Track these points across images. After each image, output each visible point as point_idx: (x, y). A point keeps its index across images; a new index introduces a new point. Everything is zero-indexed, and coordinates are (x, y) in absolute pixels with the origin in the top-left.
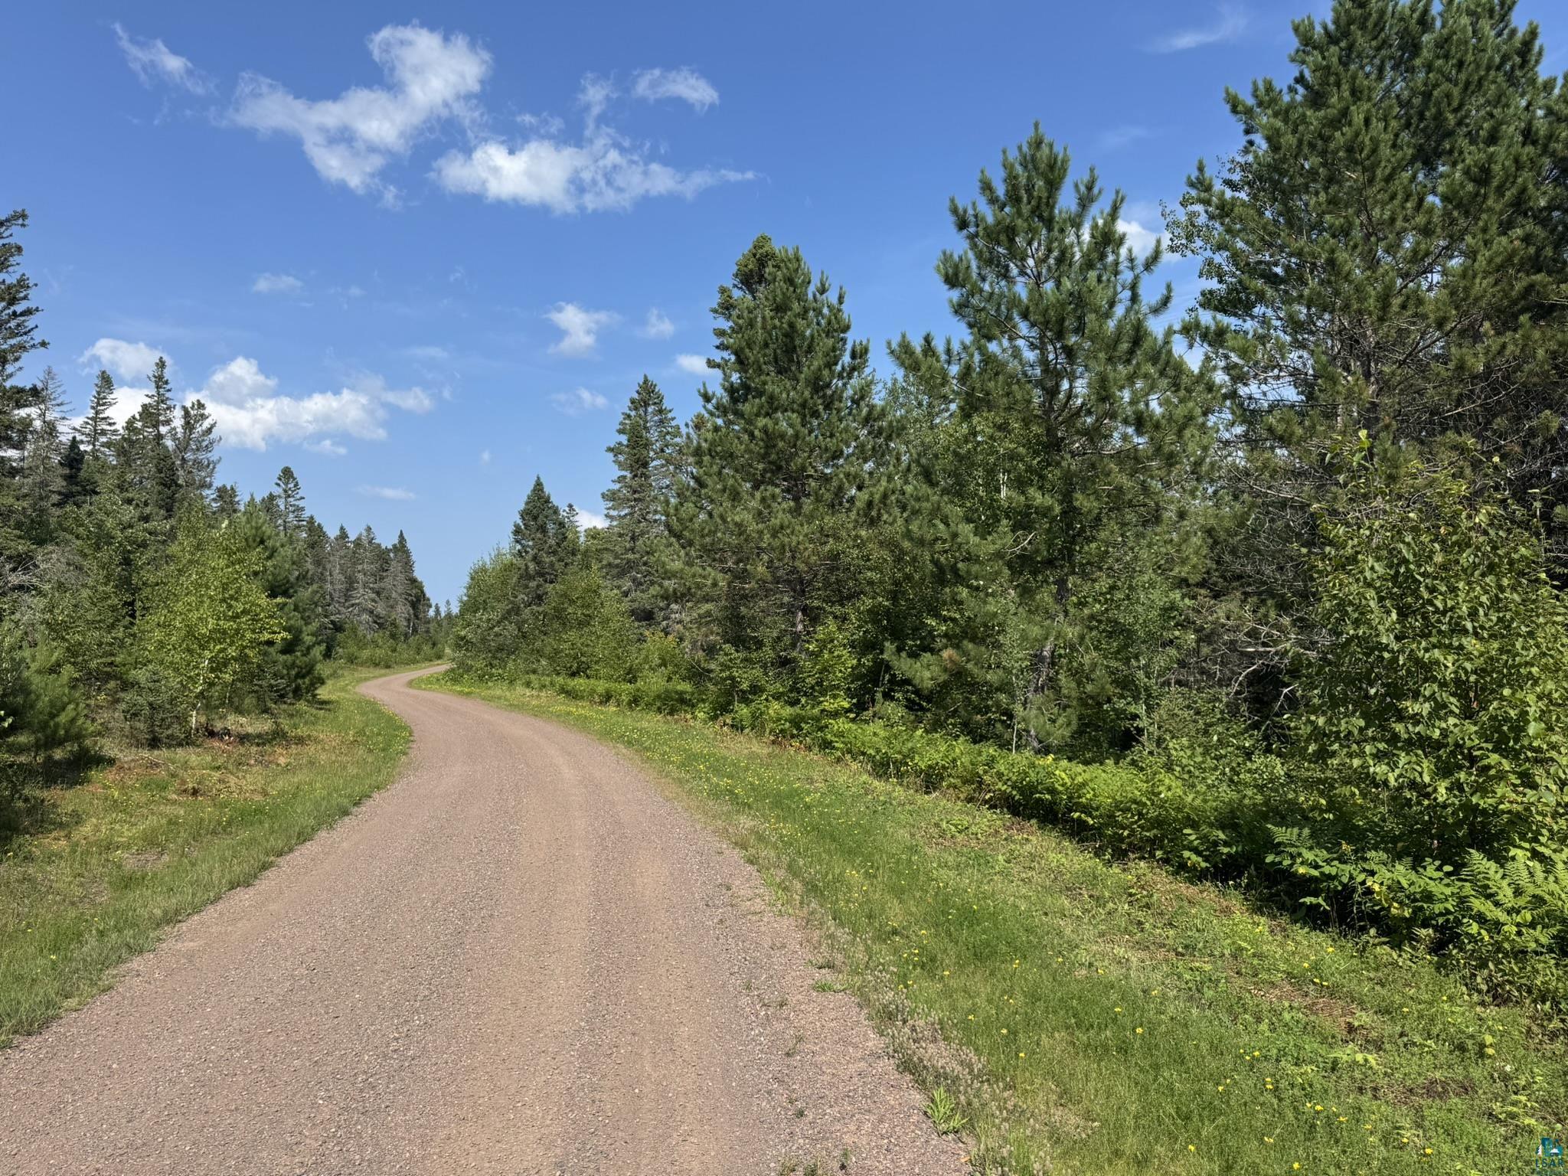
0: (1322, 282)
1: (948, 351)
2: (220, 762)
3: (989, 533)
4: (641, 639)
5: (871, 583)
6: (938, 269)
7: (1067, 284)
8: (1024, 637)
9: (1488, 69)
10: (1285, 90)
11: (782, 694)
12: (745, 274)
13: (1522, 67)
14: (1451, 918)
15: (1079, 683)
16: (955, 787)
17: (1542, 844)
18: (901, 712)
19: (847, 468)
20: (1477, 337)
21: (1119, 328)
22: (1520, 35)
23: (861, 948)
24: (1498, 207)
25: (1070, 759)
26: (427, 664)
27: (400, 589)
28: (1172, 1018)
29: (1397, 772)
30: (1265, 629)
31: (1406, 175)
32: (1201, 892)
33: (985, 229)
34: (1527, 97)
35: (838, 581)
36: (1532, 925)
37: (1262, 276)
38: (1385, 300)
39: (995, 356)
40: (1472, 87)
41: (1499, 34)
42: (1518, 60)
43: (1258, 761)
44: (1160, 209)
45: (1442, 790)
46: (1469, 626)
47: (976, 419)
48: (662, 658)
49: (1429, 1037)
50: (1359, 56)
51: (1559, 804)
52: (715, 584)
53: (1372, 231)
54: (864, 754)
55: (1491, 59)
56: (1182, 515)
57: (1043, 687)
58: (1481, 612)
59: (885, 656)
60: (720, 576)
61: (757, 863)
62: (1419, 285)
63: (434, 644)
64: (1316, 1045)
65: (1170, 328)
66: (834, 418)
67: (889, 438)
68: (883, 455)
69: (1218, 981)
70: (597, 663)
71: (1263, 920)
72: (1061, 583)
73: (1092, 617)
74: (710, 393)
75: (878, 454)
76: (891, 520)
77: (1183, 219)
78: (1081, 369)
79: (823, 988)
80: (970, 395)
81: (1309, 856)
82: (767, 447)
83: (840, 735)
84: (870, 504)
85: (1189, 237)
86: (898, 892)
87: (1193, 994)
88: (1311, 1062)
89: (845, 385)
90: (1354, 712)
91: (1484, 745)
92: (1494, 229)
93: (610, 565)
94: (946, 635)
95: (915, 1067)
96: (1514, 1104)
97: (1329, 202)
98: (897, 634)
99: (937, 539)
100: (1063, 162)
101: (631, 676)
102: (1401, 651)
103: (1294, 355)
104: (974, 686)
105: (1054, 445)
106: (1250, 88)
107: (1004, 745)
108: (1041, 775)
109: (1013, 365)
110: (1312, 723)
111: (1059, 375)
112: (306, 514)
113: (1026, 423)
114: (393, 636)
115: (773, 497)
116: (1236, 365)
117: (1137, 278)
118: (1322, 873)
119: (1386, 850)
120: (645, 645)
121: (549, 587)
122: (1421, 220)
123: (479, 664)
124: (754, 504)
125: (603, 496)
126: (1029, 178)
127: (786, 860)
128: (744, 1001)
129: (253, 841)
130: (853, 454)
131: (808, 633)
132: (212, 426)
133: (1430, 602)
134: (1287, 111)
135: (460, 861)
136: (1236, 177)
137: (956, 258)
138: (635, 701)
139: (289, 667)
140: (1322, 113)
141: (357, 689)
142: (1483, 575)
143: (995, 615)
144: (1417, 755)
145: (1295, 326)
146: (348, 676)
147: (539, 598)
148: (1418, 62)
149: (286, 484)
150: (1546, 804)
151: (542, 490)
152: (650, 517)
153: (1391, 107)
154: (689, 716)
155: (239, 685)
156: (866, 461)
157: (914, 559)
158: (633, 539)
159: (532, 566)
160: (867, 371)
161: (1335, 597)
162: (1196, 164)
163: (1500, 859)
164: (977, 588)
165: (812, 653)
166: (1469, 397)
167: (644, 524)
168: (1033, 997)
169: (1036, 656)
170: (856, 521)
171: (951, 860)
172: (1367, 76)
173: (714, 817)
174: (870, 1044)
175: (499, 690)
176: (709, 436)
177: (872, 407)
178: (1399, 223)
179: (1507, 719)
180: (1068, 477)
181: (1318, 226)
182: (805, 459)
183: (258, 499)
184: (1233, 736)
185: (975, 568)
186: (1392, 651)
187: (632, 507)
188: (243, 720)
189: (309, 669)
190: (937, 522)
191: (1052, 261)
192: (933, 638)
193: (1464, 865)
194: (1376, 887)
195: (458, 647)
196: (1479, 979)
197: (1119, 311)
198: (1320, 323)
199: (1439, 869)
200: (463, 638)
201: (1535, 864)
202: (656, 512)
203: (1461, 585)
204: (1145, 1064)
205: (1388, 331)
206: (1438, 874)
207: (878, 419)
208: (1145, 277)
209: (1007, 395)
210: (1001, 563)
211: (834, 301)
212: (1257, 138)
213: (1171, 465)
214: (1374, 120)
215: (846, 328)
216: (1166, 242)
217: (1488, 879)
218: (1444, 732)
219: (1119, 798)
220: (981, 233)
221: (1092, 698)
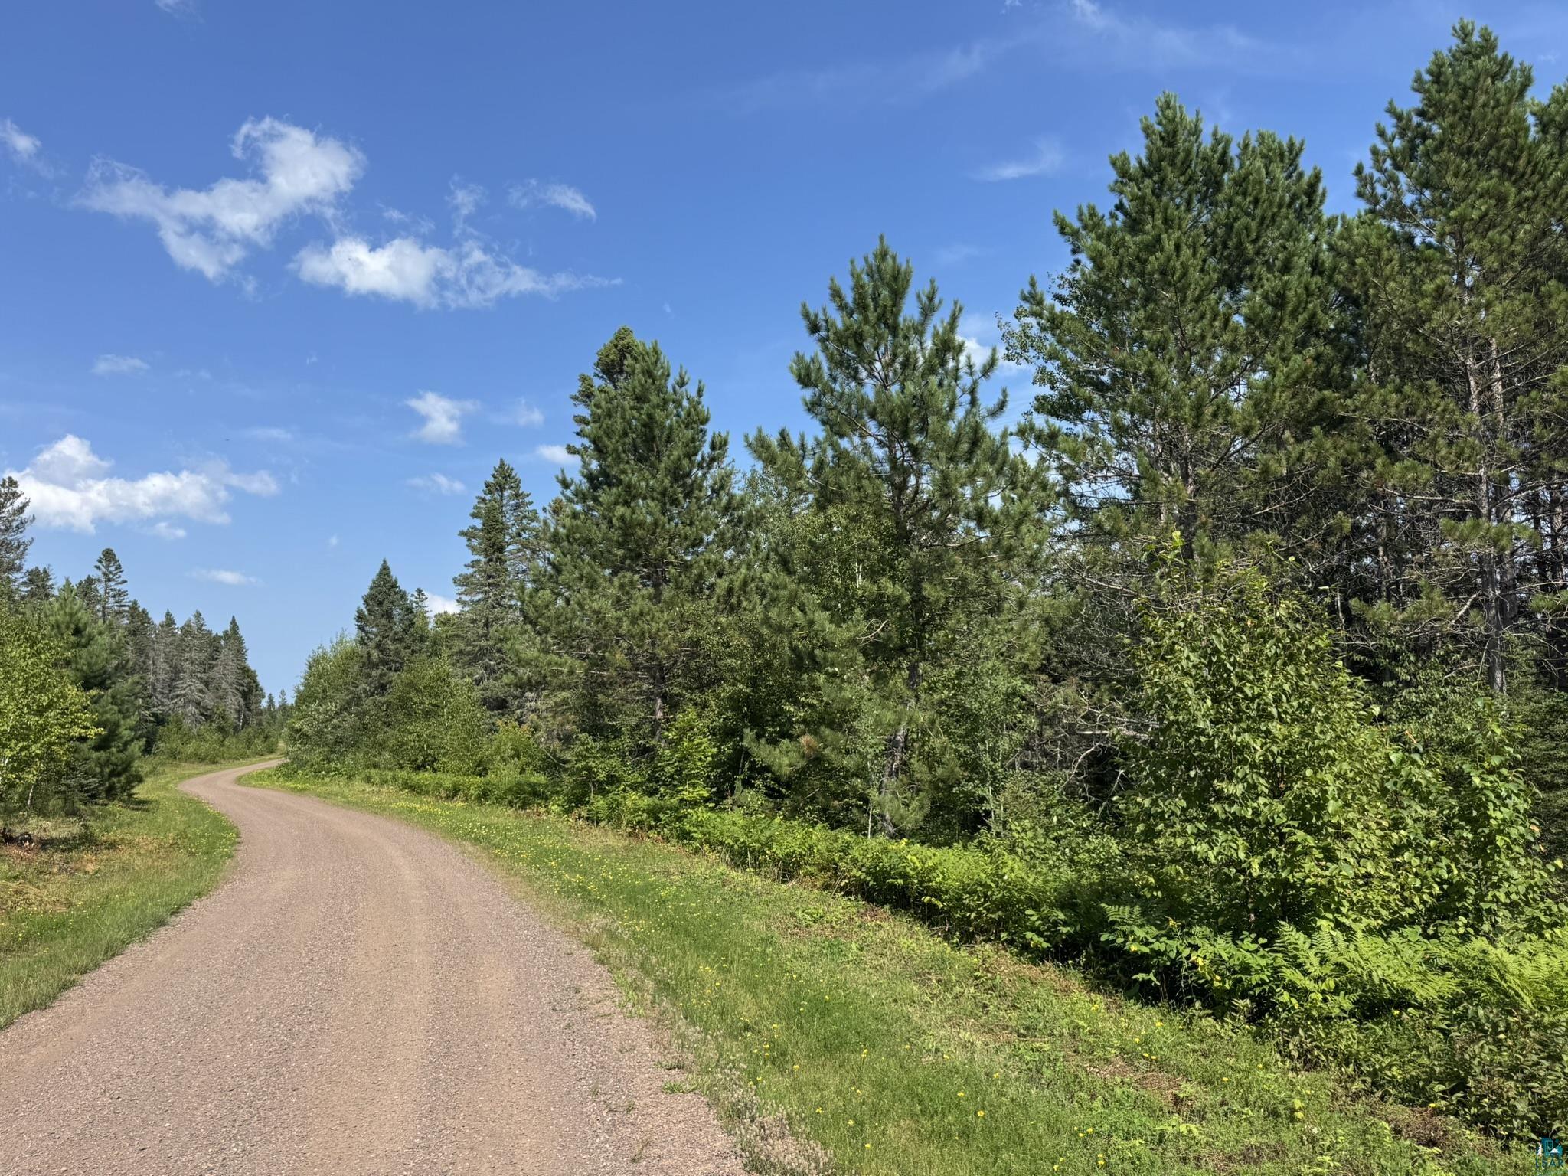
0: (1143, 391)
1: (803, 446)
2: (18, 870)
3: (844, 621)
4: (493, 729)
5: (731, 670)
6: (791, 368)
7: (910, 387)
8: (878, 723)
9: (1280, 206)
10: (1107, 216)
11: (641, 784)
12: (607, 364)
13: (1309, 205)
14: (1266, 988)
15: (931, 767)
16: (812, 875)
17: (1343, 915)
18: (761, 799)
19: (707, 556)
20: (1281, 444)
21: (959, 428)
22: (1306, 178)
23: (712, 1046)
24: (1293, 329)
25: (923, 843)
26: (258, 758)
27: (231, 678)
28: (1012, 1100)
29: (1216, 849)
30: (1099, 713)
31: (1213, 297)
32: (1043, 972)
33: (835, 333)
34: (1315, 232)
35: (698, 668)
36: (1336, 991)
37: (1090, 384)
38: (1198, 408)
39: (847, 452)
40: (1267, 222)
41: (1289, 177)
42: (1305, 199)
43: (1094, 842)
44: (996, 321)
45: (1255, 865)
46: (1274, 711)
47: (831, 510)
48: (515, 749)
49: (1247, 1104)
50: (1170, 189)
51: (1357, 876)
52: (571, 672)
53: (1186, 347)
54: (722, 843)
55: (1282, 198)
56: (1021, 605)
57: (897, 772)
58: (1284, 699)
59: (745, 743)
60: (577, 663)
61: (608, 964)
62: (1227, 396)
63: (266, 738)
64: (1144, 1119)
65: (1006, 430)
66: (694, 507)
67: (749, 527)
68: (743, 544)
69: (1056, 1060)
70: (444, 755)
71: (1099, 998)
72: (913, 669)
73: (942, 702)
74: (569, 479)
75: (738, 543)
76: (750, 606)
77: (1018, 329)
78: (926, 467)
79: (672, 1090)
80: (824, 488)
81: (1140, 933)
82: (625, 534)
83: (699, 824)
84: (730, 591)
85: (1024, 347)
86: (752, 986)
87: (1034, 1074)
88: (1140, 1136)
89: (704, 475)
90: (1177, 792)
91: (1291, 823)
92: (1290, 348)
93: (461, 652)
94: (804, 721)
95: (763, 1166)
96: (1320, 1164)
97: (1147, 319)
98: (757, 721)
99: (796, 626)
100: (906, 273)
101: (481, 769)
102: (1216, 736)
103: (1120, 457)
104: (831, 772)
105: (903, 537)
106: (1076, 212)
107: (860, 831)
108: (894, 859)
109: (864, 461)
110: (1139, 804)
111: (906, 472)
112: (128, 600)
113: (877, 515)
114: (221, 729)
115: (632, 582)
116: (1068, 466)
117: (975, 383)
118: (1152, 950)
119: (1209, 925)
120: (497, 736)
121: (394, 676)
122: (1227, 337)
123: (316, 757)
124: (612, 591)
125: (455, 581)
126: (875, 287)
127: (637, 957)
128: (590, 1107)
129: (53, 958)
130: (713, 542)
131: (668, 721)
132: (26, 504)
133: (1240, 690)
134: (1109, 235)
135: (288, 972)
136: (1065, 292)
137: (808, 359)
138: (484, 795)
139: (102, 765)
140: (1138, 239)
141: (179, 787)
142: (1285, 664)
143: (850, 700)
144: (1233, 833)
145: (1120, 430)
146: (170, 773)
147: (383, 687)
148: (1220, 197)
149: (107, 567)
150: (1346, 877)
151: (388, 574)
152: (505, 602)
153: (1198, 236)
154: (542, 810)
155: (43, 785)
156: (726, 548)
157: (774, 646)
158: (487, 625)
159: (375, 654)
160: (726, 461)
161: (1156, 685)
162: (1028, 279)
163: (1308, 929)
164: (834, 675)
165: (671, 742)
166: (1275, 499)
167: (498, 609)
168: (881, 1086)
169: (890, 741)
170: (716, 608)
171: (805, 950)
172: (1178, 207)
173: (565, 916)
174: (718, 1144)
175: (337, 786)
176: (568, 522)
177: (732, 497)
178: (1209, 340)
179: (1310, 798)
180: (916, 568)
181: (1138, 339)
182: (664, 547)
183: (74, 583)
184: (1072, 817)
185: (831, 655)
186: (1208, 735)
187: (486, 592)
188: (47, 824)
189: (127, 766)
190: (794, 609)
191: (897, 366)
192: (792, 723)
193: (1278, 937)
194: (1200, 962)
195: (293, 740)
196: (1291, 1046)
197: (960, 413)
198: (1143, 428)
199: (1255, 941)
200: (298, 731)
201: (1336, 933)
202: (511, 597)
203: (1266, 673)
204: (986, 1147)
205: (1202, 437)
206: (1254, 947)
207: (737, 508)
208: (983, 382)
209: (859, 489)
210: (856, 650)
211: (693, 394)
212: (1083, 257)
213: (1010, 558)
214: (1184, 247)
215: (706, 420)
216: (1002, 352)
217: (1297, 949)
218: (1256, 812)
219: (966, 881)
220: (832, 337)
221: (943, 781)
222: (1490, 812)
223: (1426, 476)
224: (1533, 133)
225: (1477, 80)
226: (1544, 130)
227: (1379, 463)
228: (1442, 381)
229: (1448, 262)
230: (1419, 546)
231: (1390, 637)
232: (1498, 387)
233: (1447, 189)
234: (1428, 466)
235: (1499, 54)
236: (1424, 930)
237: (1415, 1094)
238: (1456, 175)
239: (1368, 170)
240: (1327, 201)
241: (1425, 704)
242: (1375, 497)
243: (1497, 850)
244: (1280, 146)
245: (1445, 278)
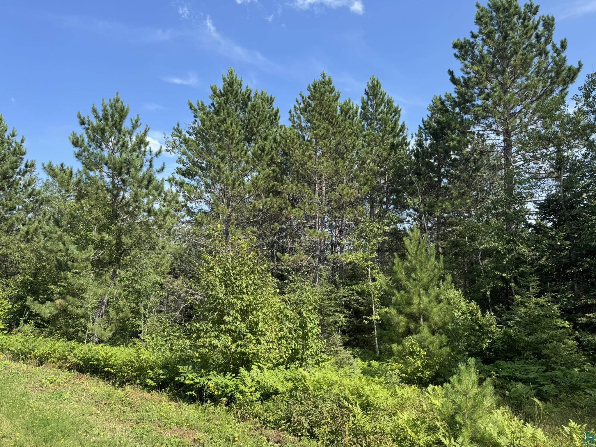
0: (216, 173)
1: (71, 172)
3: (84, 250)
5: (24, 269)
6: (70, 138)
7: (124, 155)
8: (95, 294)
9: (266, 117)
10: (208, 107)
13: (275, 119)
14: (233, 393)
15: (118, 313)
16: (54, 362)
17: (261, 363)
18: (32, 329)
19: (17, 216)
20: (261, 198)
21: (144, 175)
22: (274, 110)
24: (266, 160)
25: (109, 345)
29: (221, 342)
30: (190, 291)
31: (242, 144)
32: (152, 395)
33: (92, 127)
34: (276, 129)
36: (255, 391)
37: (198, 166)
38: (234, 182)
39: (93, 177)
40: (261, 122)
41: (270, 108)
42: (274, 117)
43: (180, 341)
44: (163, 136)
45: (234, 347)
46: (245, 291)
47: (83, 201)
49: (220, 438)
50: (230, 102)
51: (266, 349)
53: (232, 160)
54: (9, 350)
55: (266, 115)
56: (163, 247)
57: (102, 315)
58: (249, 286)
59: (27, 303)
62: (244, 179)
65: (163, 179)
66: (13, 192)
67: (41, 204)
68: (37, 211)
69: (150, 431)
71: (172, 403)
72: (115, 271)
73: (125, 286)
75: (35, 211)
76: (38, 240)
77: (172, 141)
78: (128, 188)
80: (79, 192)
81: (190, 376)
84: (28, 233)
85: (173, 148)
89: (20, 178)
90: (209, 321)
91: (247, 331)
92: (265, 166)
94: (59, 293)
97: (219, 147)
98: (35, 293)
99: (60, 250)
100: (127, 110)
102: (225, 300)
103: (206, 195)
104: (70, 316)
105: (115, 216)
106: (196, 102)
107: (81, 341)
108: (94, 353)
109: (100, 182)
110: (195, 326)
111: (119, 189)
113: (104, 205)
116: (187, 196)
117: (152, 158)
118: (195, 382)
119: (216, 371)
122: (246, 159)
126: (113, 112)
130: (22, 210)
133: (234, 283)
134: (208, 114)
136: (191, 131)
137: (78, 135)
140: (218, 117)
142: (250, 274)
143: (83, 284)
144: (227, 336)
145: (207, 186)
148: (247, 110)
150: (263, 350)
153: (239, 121)
156: (28, 213)
157: (48, 259)
160: (34, 173)
161: (206, 281)
162: (177, 123)
163: (249, 369)
164: (77, 273)
166: (257, 216)
169: (100, 302)
170: (19, 240)
171: (43, 396)
172: (232, 109)
177: (34, 190)
178: (240, 159)
179: (254, 322)
180: (120, 230)
181: (216, 154)
184: (173, 332)
185: (75, 264)
186: (222, 300)
190: (60, 243)
191: (119, 146)
192: (53, 294)
193: (239, 373)
194: (211, 385)
196: (239, 413)
197: (145, 169)
198: (216, 186)
199: (231, 375)
201: (258, 370)
203: (244, 277)
205: (236, 192)
206: (230, 378)
207: (36, 195)
208: (155, 159)
209: (96, 194)
210: (88, 262)
211: (19, 141)
212: (198, 119)
213: (160, 229)
214: (234, 124)
215: (24, 154)
216: (164, 148)
217: (244, 377)
218: (236, 327)
219: (125, 360)
220: (91, 128)
221: (122, 319)
222: (308, 325)
223: (301, 214)
224: (339, 112)
225: (325, 92)
226: (341, 112)
227: (289, 208)
228: (309, 184)
229: (313, 147)
230: (299, 237)
231: (288, 266)
232: (324, 189)
233: (314, 124)
234: (302, 211)
235: (332, 86)
236: (286, 366)
237: (276, 425)
238: (317, 120)
239: (293, 112)
240: (280, 119)
241: (296, 288)
242: (288, 219)
243: (309, 337)
244: (268, 97)
245: (312, 152)
